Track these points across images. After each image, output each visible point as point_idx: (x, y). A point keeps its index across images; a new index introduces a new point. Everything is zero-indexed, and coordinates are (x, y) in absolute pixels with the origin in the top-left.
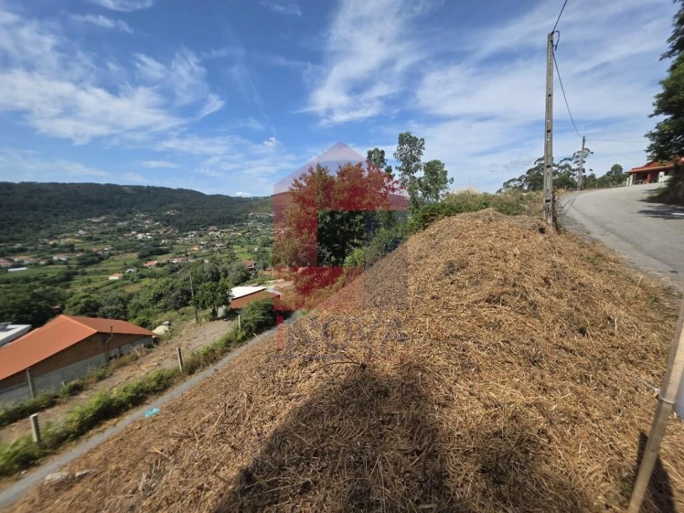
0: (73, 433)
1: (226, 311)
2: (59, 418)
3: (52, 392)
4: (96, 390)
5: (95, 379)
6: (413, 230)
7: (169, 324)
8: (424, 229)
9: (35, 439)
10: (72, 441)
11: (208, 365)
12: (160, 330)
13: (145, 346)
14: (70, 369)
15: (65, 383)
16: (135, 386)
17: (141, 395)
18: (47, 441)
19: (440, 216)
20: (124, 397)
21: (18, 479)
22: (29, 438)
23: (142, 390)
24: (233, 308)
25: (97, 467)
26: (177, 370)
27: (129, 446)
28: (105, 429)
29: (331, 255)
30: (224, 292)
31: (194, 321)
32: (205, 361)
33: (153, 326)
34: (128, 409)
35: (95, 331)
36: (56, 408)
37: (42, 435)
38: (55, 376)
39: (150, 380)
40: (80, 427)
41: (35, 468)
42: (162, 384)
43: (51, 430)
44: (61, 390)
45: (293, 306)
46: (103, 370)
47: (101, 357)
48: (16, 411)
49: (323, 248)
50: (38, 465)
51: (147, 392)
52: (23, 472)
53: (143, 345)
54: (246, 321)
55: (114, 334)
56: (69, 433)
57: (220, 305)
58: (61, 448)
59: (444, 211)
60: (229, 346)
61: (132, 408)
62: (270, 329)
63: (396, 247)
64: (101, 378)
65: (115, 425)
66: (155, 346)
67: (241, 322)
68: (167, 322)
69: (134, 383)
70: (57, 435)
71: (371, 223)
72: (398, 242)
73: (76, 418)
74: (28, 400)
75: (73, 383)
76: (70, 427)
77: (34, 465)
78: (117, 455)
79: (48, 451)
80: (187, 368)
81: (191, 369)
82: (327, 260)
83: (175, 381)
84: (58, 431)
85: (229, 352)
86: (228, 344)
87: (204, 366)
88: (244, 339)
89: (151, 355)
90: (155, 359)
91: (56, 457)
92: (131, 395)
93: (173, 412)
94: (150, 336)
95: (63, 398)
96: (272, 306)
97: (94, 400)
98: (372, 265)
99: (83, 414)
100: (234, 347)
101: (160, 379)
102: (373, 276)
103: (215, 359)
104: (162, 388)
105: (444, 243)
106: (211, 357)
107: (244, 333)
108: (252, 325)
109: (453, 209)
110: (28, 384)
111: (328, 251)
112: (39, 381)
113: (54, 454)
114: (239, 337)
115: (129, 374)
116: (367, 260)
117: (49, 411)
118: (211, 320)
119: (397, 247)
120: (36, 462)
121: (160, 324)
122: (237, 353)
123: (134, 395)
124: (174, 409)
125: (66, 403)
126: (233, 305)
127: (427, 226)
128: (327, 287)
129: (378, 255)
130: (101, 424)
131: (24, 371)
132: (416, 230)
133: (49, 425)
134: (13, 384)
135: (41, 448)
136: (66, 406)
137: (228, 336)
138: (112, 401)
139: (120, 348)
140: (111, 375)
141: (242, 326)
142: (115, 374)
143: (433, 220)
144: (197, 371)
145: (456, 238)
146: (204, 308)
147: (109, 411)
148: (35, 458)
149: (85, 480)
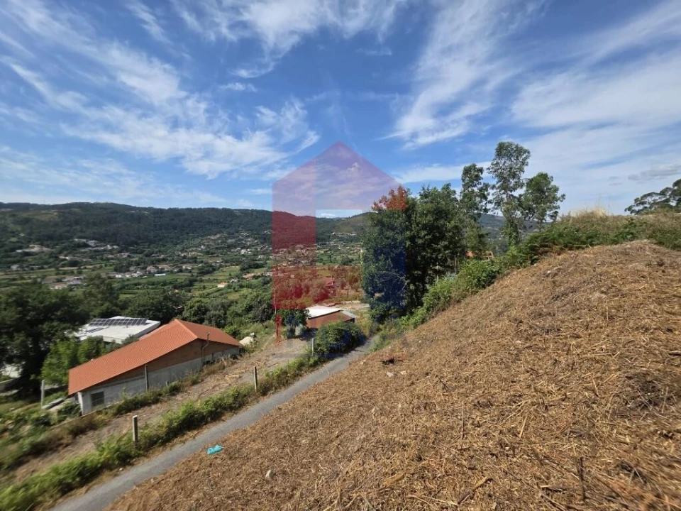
0: (161, 439)
1: (303, 330)
2: (156, 418)
3: (158, 390)
4: (189, 394)
5: (189, 383)
6: (514, 263)
7: (255, 336)
8: (532, 264)
9: (134, 439)
10: (160, 446)
11: (280, 388)
12: (246, 341)
13: (231, 357)
14: (175, 368)
15: (168, 383)
16: (215, 400)
17: (219, 410)
18: (142, 442)
19: (557, 247)
20: (205, 410)
21: (116, 475)
22: (130, 439)
23: (220, 406)
24: (310, 327)
26: (253, 389)
28: (186, 440)
29: (409, 284)
30: (302, 311)
31: (274, 336)
32: (278, 383)
33: (242, 336)
34: (207, 423)
35: (196, 337)
36: (159, 405)
37: (139, 435)
38: (163, 373)
39: (228, 396)
40: (167, 434)
41: (128, 468)
42: (238, 402)
43: (146, 431)
44: (164, 390)
45: (367, 333)
46: (197, 375)
47: (198, 360)
48: (131, 402)
50: (132, 465)
51: (225, 409)
52: (121, 469)
53: (229, 356)
54: (319, 345)
55: (210, 341)
56: (159, 438)
57: (297, 324)
58: (151, 452)
59: (561, 241)
60: (301, 370)
61: (211, 422)
62: (342, 356)
63: (490, 283)
64: (195, 383)
65: (194, 438)
66: (239, 357)
67: (314, 346)
68: (253, 334)
69: (216, 395)
70: (150, 438)
71: (457, 251)
72: (494, 277)
73: (165, 425)
74: (143, 394)
75: (173, 384)
76: (160, 432)
77: (129, 464)
79: (142, 452)
80: (261, 386)
81: (265, 390)
82: (405, 288)
83: (249, 400)
84: (151, 434)
85: (301, 376)
86: (301, 368)
87: (276, 388)
88: (315, 365)
89: (235, 366)
90: (237, 371)
91: (146, 460)
92: (210, 409)
93: (230, 458)
94: (237, 346)
95: (164, 397)
96: (346, 332)
97: (183, 409)
98: (459, 302)
99: (171, 421)
100: (306, 372)
101: (237, 396)
102: (459, 316)
103: (287, 381)
104: (237, 406)
105: (579, 297)
106: (283, 380)
107: (316, 358)
108: (325, 350)
109: (577, 239)
110: (144, 377)
111: (407, 279)
112: (153, 375)
113: (145, 456)
114: (312, 361)
115: (216, 383)
116: (453, 295)
117: (153, 407)
118: (289, 338)
119: (493, 283)
120: (131, 462)
121: (248, 335)
122: (309, 378)
123: (214, 409)
124: (232, 454)
125: (166, 402)
126: (309, 325)
127: (536, 259)
128: (405, 318)
129: (468, 291)
130: (184, 434)
131: (143, 366)
132: (521, 263)
133: (147, 426)
134: (136, 375)
135: (137, 448)
136: (166, 404)
137: (302, 359)
138: (195, 412)
139: (213, 354)
140: (202, 381)
141: (315, 349)
142: (206, 380)
143: (546, 252)
144: (269, 393)
145: (602, 292)
146: (284, 325)
147: (192, 422)
148: (130, 457)
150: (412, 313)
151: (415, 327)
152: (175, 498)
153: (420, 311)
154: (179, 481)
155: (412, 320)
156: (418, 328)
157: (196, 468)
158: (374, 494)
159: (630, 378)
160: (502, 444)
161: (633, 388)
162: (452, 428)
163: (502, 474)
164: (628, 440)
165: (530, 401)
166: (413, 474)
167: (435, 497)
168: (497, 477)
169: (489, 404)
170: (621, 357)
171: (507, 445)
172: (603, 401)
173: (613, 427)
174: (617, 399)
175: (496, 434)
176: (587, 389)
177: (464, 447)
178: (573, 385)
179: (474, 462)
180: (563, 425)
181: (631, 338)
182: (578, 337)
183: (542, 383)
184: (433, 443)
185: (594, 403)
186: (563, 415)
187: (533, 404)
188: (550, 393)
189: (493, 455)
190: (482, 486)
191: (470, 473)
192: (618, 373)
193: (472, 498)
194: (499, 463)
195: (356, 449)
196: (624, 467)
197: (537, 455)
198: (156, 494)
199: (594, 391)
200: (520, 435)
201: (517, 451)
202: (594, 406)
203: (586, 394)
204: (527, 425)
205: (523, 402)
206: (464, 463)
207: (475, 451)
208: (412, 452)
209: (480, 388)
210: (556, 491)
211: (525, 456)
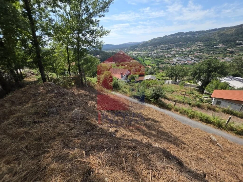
0: (237, 131)
2: (239, 123)
9: (226, 123)
10: (235, 133)
18: (229, 126)
21: (215, 128)
22: (224, 122)
25: (224, 149)
27: (241, 156)
36: (242, 120)
37: (229, 123)
40: (241, 132)
41: (220, 130)
43: (232, 124)
48: (231, 111)
50: (221, 130)
52: (217, 128)
56: (236, 130)
58: (230, 132)
70: (232, 127)
73: (242, 128)
74: (235, 111)
76: (238, 129)
77: (220, 129)
78: (234, 153)
79: (227, 129)
84: (234, 127)
91: (227, 132)
110: (241, 106)
113: (227, 131)
117: (239, 119)
134: (238, 103)
135: (225, 126)
148: (222, 127)
149: (218, 148)
152: (236, 154)
154: (241, 151)
198: (229, 146)
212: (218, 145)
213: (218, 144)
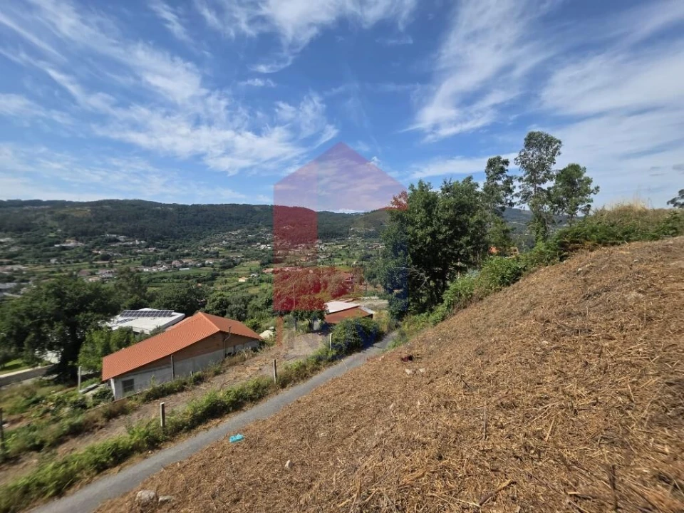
0: (187, 425)
1: (321, 324)
2: (182, 406)
3: (183, 379)
4: (212, 384)
5: (212, 373)
6: (542, 260)
7: (274, 330)
8: (562, 259)
9: (161, 424)
10: (185, 432)
11: (299, 381)
12: (266, 335)
13: (252, 349)
15: (192, 373)
16: (237, 390)
17: (240, 400)
18: (169, 428)
19: (588, 244)
20: (227, 400)
21: (145, 458)
22: (158, 425)
23: (241, 396)
24: (328, 322)
25: (177, 495)
26: (272, 381)
27: (207, 477)
28: (209, 427)
29: (429, 281)
31: (294, 329)
32: (297, 376)
33: (262, 329)
34: (229, 412)
35: (218, 330)
36: (184, 393)
37: (166, 421)
38: (188, 363)
39: (249, 387)
40: (192, 421)
41: (157, 451)
42: (258, 394)
43: (172, 418)
44: (189, 379)
45: (384, 328)
46: (219, 366)
47: (221, 352)
48: (159, 389)
49: (421, 272)
50: (160, 449)
51: (245, 399)
52: (150, 452)
53: (250, 348)
54: (337, 340)
55: (232, 334)
56: (184, 424)
57: (315, 319)
58: (177, 437)
59: (594, 236)
60: (319, 364)
61: (233, 412)
62: (359, 352)
63: (515, 280)
64: (217, 373)
65: (217, 426)
66: (259, 350)
67: (332, 340)
68: (273, 328)
69: (237, 386)
70: (176, 424)
71: (480, 247)
72: (520, 274)
73: (190, 412)
74: (168, 383)
75: (197, 373)
76: (185, 419)
77: (157, 448)
78: (196, 486)
79: (168, 437)
80: (280, 380)
81: (284, 383)
82: (425, 285)
83: (269, 392)
84: (177, 420)
85: (319, 370)
86: (320, 362)
87: (295, 381)
88: (333, 359)
89: (256, 358)
90: (259, 363)
91: (173, 445)
92: (232, 399)
93: (251, 447)
94: (257, 339)
95: (189, 386)
96: (364, 328)
97: (206, 398)
98: (481, 299)
99: (195, 409)
100: (324, 366)
101: (257, 388)
102: (482, 314)
103: (306, 375)
104: (257, 396)
105: (614, 296)
106: (302, 373)
107: (334, 353)
108: (343, 345)
109: (613, 235)
110: (171, 367)
111: (427, 275)
112: (178, 365)
113: (172, 441)
114: (330, 355)
115: (237, 374)
116: (474, 293)
117: (179, 395)
118: (308, 332)
119: (518, 280)
120: (159, 446)
121: (267, 328)
122: (327, 373)
123: (235, 399)
124: (253, 443)
125: (191, 391)
126: (328, 319)
127: (566, 256)
128: (424, 315)
129: (491, 288)
130: (208, 422)
131: (169, 356)
132: (549, 260)
133: (173, 413)
134: (163, 365)
135: (164, 433)
136: (190, 393)
137: (320, 353)
138: (218, 402)
139: (234, 347)
140: (224, 371)
141: (333, 344)
142: (227, 371)
143: (577, 248)
144: (288, 385)
145: (640, 292)
146: (302, 319)
147: (215, 411)
148: (158, 441)
149: (165, 508)
150: (431, 310)
151: (436, 323)
152: (199, 482)
153: (441, 309)
154: (203, 466)
155: (432, 317)
156: (439, 325)
157: (219, 455)
158: (393, 490)
159: (670, 384)
160: (527, 447)
161: (674, 395)
162: (474, 428)
163: (526, 478)
164: (667, 450)
165: (557, 404)
166: (433, 473)
167: (455, 496)
168: (521, 481)
169: (513, 406)
170: (661, 361)
171: (532, 448)
172: (639, 408)
173: (650, 435)
174: (655, 406)
175: (521, 436)
176: (621, 394)
177: (486, 448)
178: (606, 388)
179: (497, 464)
180: (592, 430)
181: (672, 341)
182: (612, 339)
183: (571, 386)
184: (454, 442)
185: (628, 409)
186: (593, 420)
187: (561, 407)
188: (580, 396)
189: (517, 457)
190: (505, 488)
191: (492, 474)
192: (657, 378)
193: (494, 500)
194: (523, 466)
195: (374, 444)
196: (662, 478)
197: (564, 460)
199: (629, 396)
200: (546, 439)
201: (542, 455)
202: (629, 412)
203: (620, 399)
204: (554, 429)
205: (550, 405)
206: (487, 464)
207: (498, 452)
208: (433, 451)
209: (503, 389)
210: (585, 499)
211: (552, 461)
212: (163, 502)
213: (161, 501)
